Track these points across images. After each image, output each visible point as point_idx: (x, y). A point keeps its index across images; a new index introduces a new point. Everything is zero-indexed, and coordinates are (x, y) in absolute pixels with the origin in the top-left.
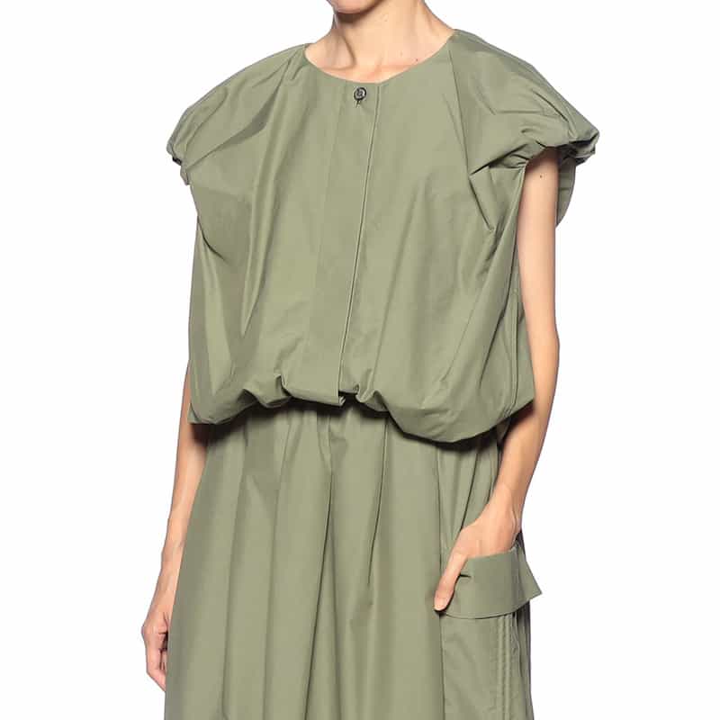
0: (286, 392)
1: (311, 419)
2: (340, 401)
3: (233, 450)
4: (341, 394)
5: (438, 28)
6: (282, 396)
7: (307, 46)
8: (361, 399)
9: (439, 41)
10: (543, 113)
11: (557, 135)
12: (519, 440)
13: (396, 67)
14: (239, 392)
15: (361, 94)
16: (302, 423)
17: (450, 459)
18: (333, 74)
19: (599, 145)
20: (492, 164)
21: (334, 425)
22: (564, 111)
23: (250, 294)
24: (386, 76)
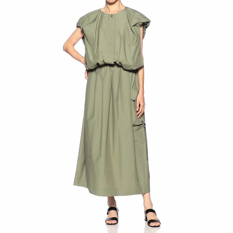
0: (105, 63)
1: (108, 67)
2: (114, 64)
3: (93, 74)
4: (114, 62)
5: (123, 6)
6: (104, 63)
7: (101, 9)
8: (117, 63)
9: (124, 8)
10: (142, 17)
11: (144, 21)
12: (140, 72)
13: (117, 11)
14: (96, 63)
15: (112, 16)
16: (107, 68)
17: (131, 73)
18: (107, 13)
19: (150, 24)
20: (134, 26)
21: (112, 68)
22: (145, 17)
23: (96, 47)
24: (115, 13)
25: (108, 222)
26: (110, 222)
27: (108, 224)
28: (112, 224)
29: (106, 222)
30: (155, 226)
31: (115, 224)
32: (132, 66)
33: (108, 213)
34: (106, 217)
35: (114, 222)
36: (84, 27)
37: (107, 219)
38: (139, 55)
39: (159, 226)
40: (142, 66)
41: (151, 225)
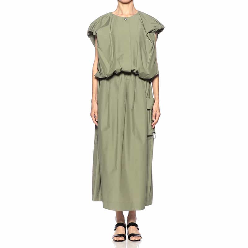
4: (132, 71)
5: (136, 11)
12: (156, 80)
15: (126, 19)
17: (145, 82)
18: (119, 16)
20: (150, 32)
22: (160, 24)
24: (129, 16)
25: (116, 239)
26: (117, 239)
27: (116, 241)
28: (119, 241)
29: (113, 239)
30: (135, 241)
31: (122, 241)
32: (148, 75)
33: (115, 230)
34: (113, 233)
35: (122, 238)
36: (97, 30)
37: (114, 235)
38: (154, 63)
39: (139, 240)
40: (157, 74)
41: (131, 239)
